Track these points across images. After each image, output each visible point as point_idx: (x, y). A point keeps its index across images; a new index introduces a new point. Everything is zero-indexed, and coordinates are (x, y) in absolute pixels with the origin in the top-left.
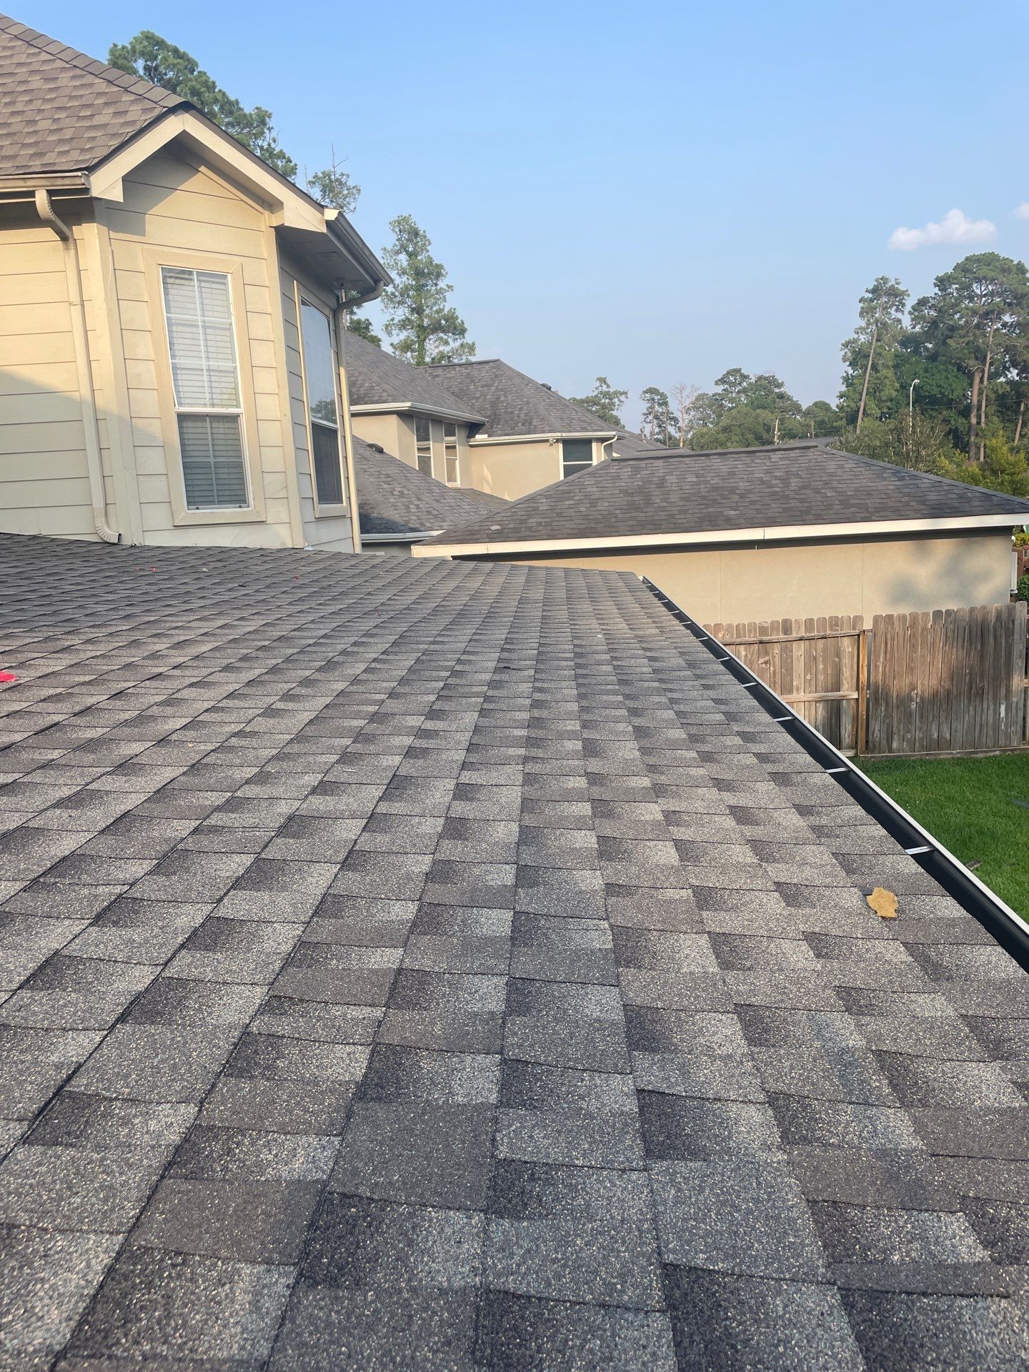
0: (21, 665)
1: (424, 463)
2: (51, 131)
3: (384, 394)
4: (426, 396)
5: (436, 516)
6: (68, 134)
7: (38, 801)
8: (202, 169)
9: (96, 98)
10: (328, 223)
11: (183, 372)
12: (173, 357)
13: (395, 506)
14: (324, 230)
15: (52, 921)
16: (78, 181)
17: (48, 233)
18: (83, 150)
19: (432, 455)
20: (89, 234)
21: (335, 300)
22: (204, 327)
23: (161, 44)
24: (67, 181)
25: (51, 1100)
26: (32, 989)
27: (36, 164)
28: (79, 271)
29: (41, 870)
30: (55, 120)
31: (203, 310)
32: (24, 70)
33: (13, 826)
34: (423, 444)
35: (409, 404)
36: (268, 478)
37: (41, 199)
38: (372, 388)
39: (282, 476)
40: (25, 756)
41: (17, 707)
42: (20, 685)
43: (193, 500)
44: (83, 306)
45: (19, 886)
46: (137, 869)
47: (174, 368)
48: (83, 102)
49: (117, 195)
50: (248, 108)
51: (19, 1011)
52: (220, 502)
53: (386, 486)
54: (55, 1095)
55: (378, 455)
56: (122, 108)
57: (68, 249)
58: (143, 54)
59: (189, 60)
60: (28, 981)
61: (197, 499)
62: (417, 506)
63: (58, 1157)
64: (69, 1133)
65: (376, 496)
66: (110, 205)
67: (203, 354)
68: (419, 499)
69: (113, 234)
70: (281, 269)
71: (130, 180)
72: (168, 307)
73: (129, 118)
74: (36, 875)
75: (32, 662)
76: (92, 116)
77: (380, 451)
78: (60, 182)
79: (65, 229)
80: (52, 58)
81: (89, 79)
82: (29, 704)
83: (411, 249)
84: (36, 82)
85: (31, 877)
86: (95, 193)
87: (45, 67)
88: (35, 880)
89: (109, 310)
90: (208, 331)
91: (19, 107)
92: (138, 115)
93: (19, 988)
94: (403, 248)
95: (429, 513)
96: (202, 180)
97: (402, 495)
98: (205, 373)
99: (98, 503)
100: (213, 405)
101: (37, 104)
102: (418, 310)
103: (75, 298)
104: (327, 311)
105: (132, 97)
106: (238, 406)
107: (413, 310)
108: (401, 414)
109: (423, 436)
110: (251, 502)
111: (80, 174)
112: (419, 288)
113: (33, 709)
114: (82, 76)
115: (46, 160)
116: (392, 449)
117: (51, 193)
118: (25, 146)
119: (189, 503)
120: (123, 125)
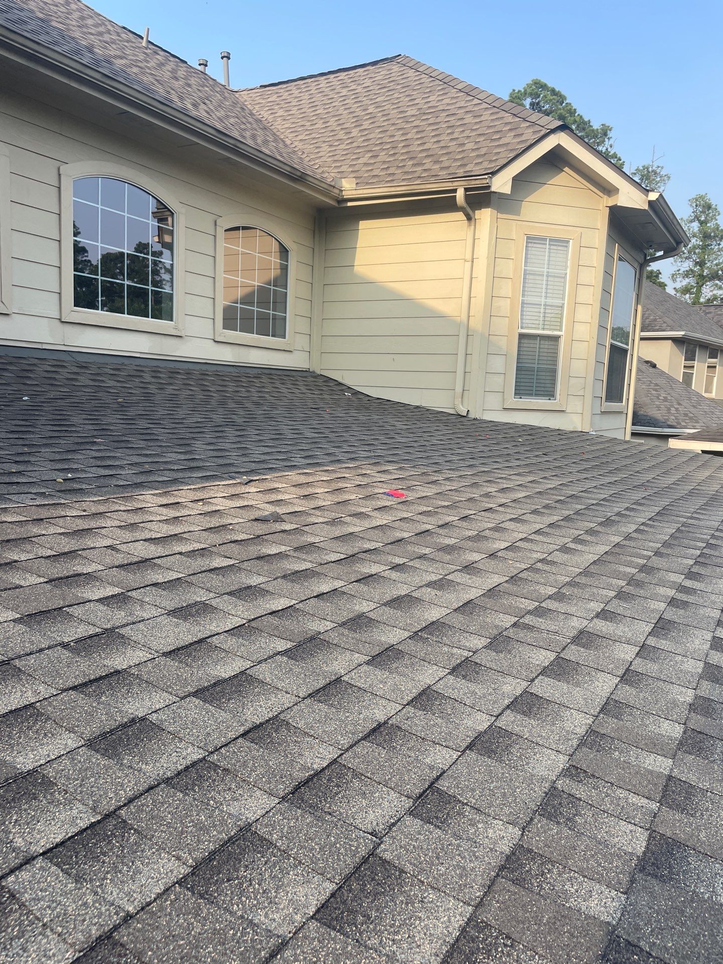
0: (408, 488)
1: (688, 378)
2: (473, 150)
3: (665, 325)
4: (698, 327)
5: (691, 418)
6: (483, 151)
7: (417, 580)
8: (566, 169)
9: (504, 126)
10: (650, 203)
11: (528, 306)
12: (523, 295)
13: (659, 408)
14: (646, 207)
15: (426, 664)
16: (485, 181)
17: (460, 216)
18: (491, 161)
19: (695, 372)
20: (485, 215)
21: (643, 257)
22: (547, 276)
23: (544, 86)
24: (477, 182)
25: (427, 789)
26: (414, 706)
27: (461, 172)
28: (474, 239)
29: (420, 627)
30: (476, 143)
31: (549, 264)
32: (463, 111)
33: (403, 593)
34: (689, 363)
35: (683, 333)
36: (572, 381)
37: (460, 195)
38: (655, 320)
39: (582, 380)
40: (409, 548)
41: (405, 515)
42: (407, 501)
43: (519, 393)
44: (473, 262)
45: (407, 634)
46: (478, 642)
47: (523, 303)
48: (496, 129)
49: (507, 190)
50: (596, 125)
51: (407, 720)
52: (537, 395)
53: (655, 392)
54: (430, 787)
55: (651, 370)
56: (519, 131)
57: (470, 225)
58: (531, 94)
59: (561, 96)
60: (412, 701)
61: (521, 392)
62: (677, 409)
63: (431, 833)
64: (437, 818)
65: (645, 399)
66: (501, 196)
67: (543, 294)
68: (679, 404)
69: (500, 215)
70: (609, 235)
71: (516, 179)
72: (526, 262)
73: (523, 138)
74: (417, 629)
75: (414, 487)
76: (500, 138)
77: (654, 366)
78: (473, 182)
79: (471, 212)
80: (480, 102)
81: (503, 114)
82: (412, 514)
83: (703, 218)
84: (469, 119)
85: (414, 630)
86: (493, 189)
87: (476, 109)
88: (416, 633)
89: (488, 265)
90: (550, 279)
91: (455, 135)
92: (530, 136)
93: (407, 705)
94: (697, 218)
95: (686, 415)
96: (566, 177)
97: (665, 399)
98: (542, 307)
99: (459, 389)
100: (543, 329)
101: (467, 133)
102: (701, 264)
103: (469, 257)
104: (636, 265)
105: (528, 124)
106: (560, 330)
107: (697, 263)
108: (675, 340)
109: (690, 357)
110: (558, 396)
111: (486, 177)
112: (704, 248)
113: (415, 518)
114: (497, 113)
115: (468, 168)
116: (663, 365)
117: (466, 190)
118: (456, 160)
119: (516, 394)
120: (519, 143)
